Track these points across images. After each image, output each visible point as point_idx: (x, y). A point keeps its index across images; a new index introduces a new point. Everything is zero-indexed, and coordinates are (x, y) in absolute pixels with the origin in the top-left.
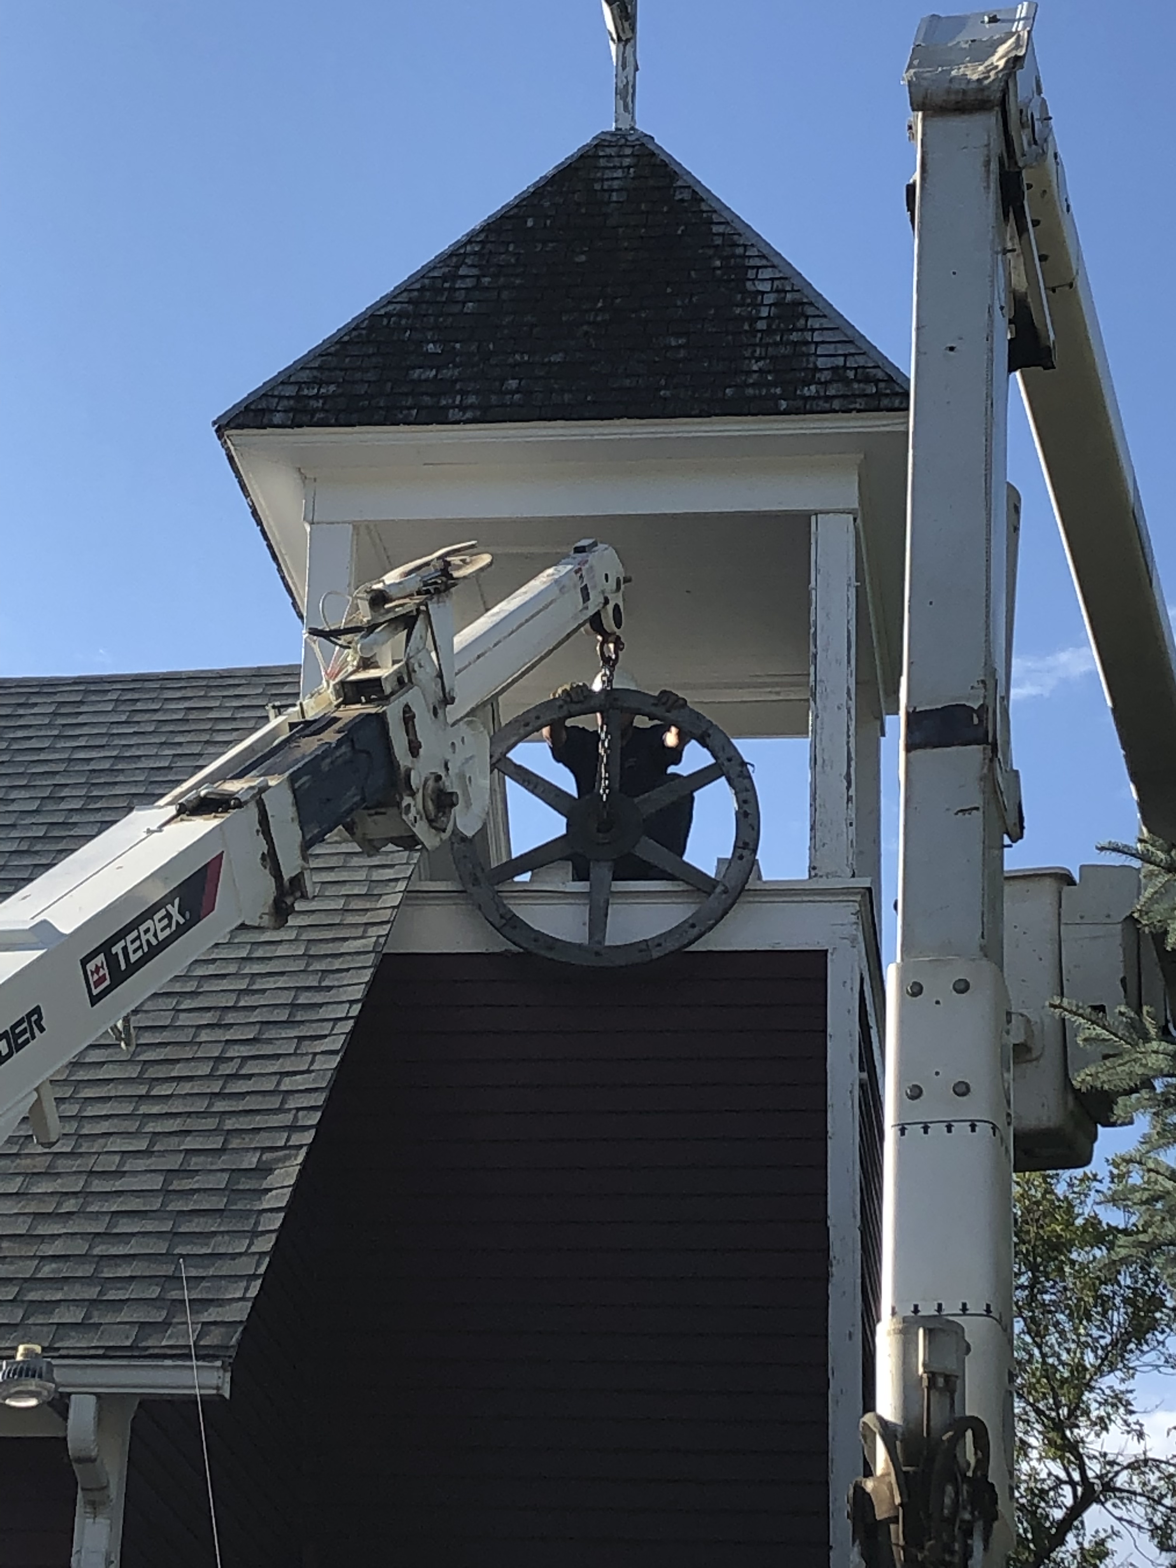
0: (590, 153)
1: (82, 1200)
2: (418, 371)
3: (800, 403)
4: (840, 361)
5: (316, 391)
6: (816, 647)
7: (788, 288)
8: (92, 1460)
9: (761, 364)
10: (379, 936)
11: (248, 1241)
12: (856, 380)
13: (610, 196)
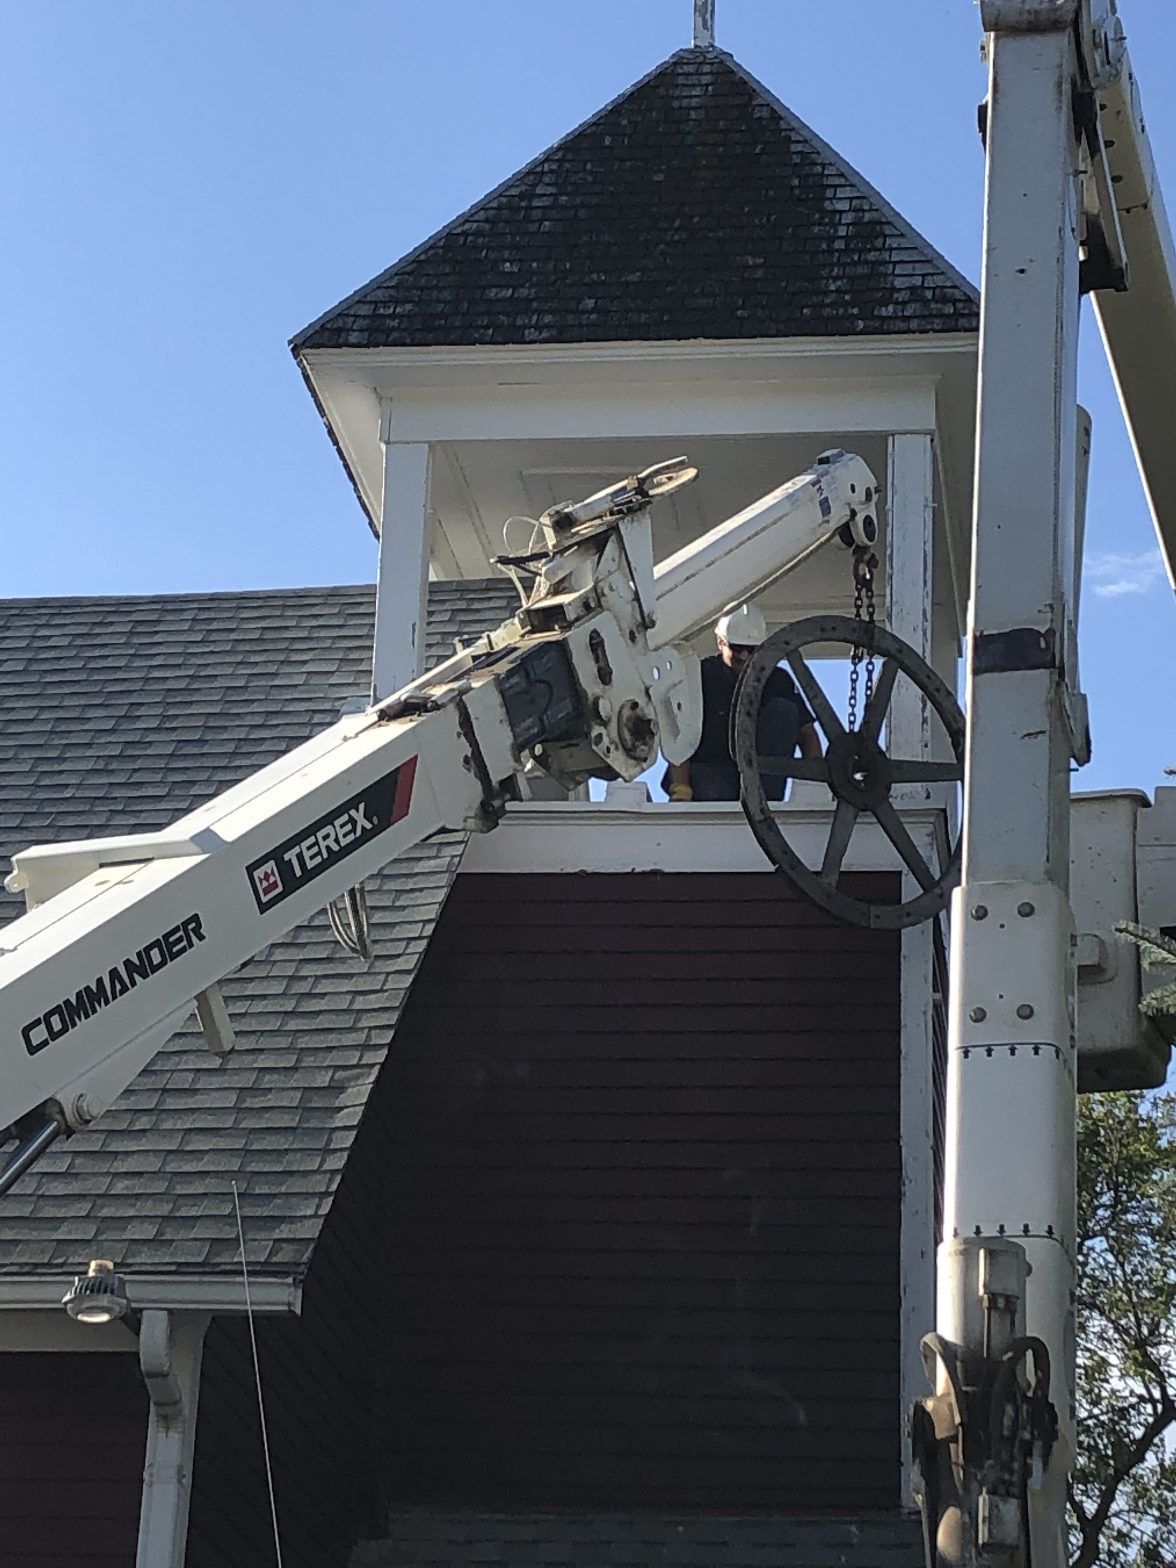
0: (669, 71)
1: (154, 1118)
2: (494, 290)
3: (877, 324)
4: (918, 281)
5: (392, 310)
6: (892, 568)
7: (866, 207)
8: (166, 1376)
9: (839, 283)
10: (454, 857)
11: (319, 1159)
12: (934, 299)
13: (688, 114)
